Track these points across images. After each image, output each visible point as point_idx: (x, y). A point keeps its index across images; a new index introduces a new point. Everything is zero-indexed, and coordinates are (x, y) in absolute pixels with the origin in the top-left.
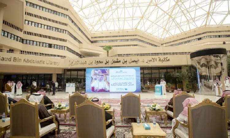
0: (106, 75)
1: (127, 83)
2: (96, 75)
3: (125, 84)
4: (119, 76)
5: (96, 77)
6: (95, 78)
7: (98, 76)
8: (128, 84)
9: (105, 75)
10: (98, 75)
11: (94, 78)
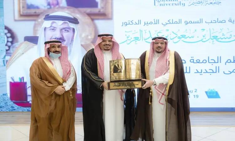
0: (93, 16)
1: (219, 60)
2: (37, 15)
3: (207, 66)
4: (170, 22)
5: (35, 30)
6: (31, 34)
7: (47, 24)
8: (222, 65)
9: (89, 15)
10: (48, 18)
11: (20, 36)
